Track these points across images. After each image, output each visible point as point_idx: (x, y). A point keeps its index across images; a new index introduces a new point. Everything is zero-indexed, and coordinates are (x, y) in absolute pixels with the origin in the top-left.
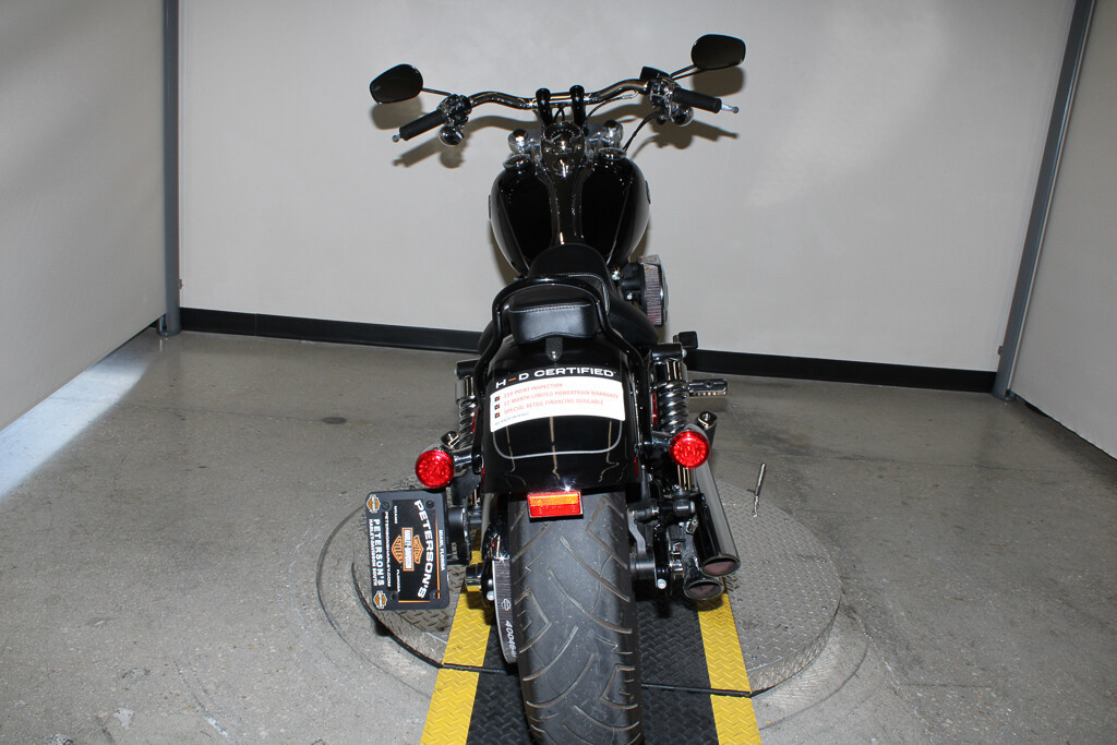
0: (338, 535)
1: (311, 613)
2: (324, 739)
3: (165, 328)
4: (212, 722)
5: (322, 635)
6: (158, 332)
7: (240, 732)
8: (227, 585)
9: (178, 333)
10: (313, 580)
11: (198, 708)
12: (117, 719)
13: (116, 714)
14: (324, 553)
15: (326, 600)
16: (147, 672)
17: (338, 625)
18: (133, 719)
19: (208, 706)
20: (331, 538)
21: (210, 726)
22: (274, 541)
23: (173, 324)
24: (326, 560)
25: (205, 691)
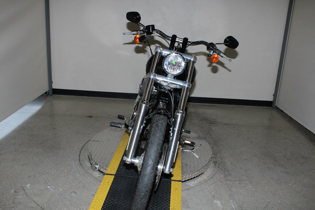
0: (86, 144)
1: (76, 163)
2: (75, 191)
3: (48, 94)
4: (49, 187)
5: (78, 168)
6: (47, 95)
7: (55, 189)
8: (57, 156)
9: (52, 95)
10: (78, 155)
11: (46, 184)
12: (27, 186)
13: (26, 185)
14: (82, 149)
15: (80, 160)
16: (35, 176)
17: (83, 165)
18: (30, 186)
19: (49, 183)
20: (84, 145)
21: (48, 188)
22: (70, 146)
23: (51, 93)
24: (82, 150)
25: (48, 180)
